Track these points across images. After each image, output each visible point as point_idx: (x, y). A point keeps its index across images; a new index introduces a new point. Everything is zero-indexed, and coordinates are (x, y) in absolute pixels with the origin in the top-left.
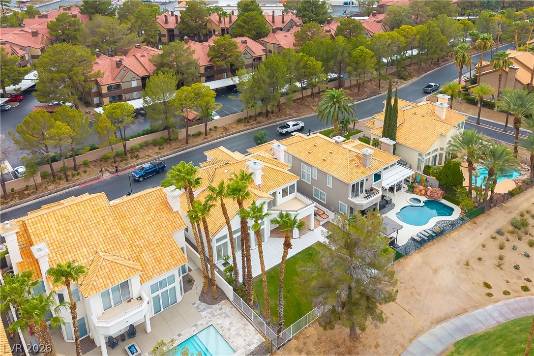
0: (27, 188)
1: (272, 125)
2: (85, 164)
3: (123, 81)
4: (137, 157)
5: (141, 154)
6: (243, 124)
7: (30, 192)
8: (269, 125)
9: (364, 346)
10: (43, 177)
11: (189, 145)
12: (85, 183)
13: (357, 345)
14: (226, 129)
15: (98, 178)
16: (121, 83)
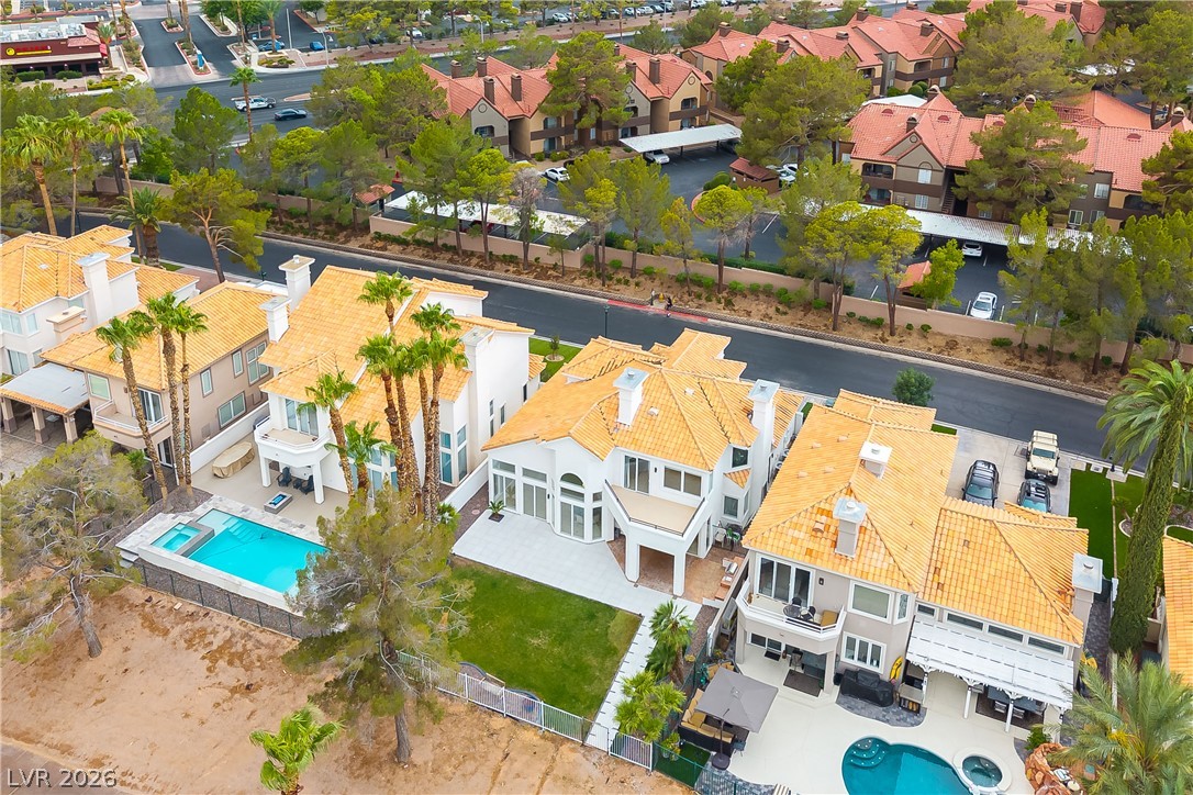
0: (555, 267)
1: (1081, 396)
2: (650, 274)
3: (900, 162)
4: (729, 304)
5: (739, 303)
6: (1006, 357)
7: (555, 274)
8: (1073, 395)
9: (388, 781)
10: (586, 262)
11: (835, 334)
12: (620, 300)
13: (386, 769)
14: (952, 345)
15: (642, 305)
16: (894, 166)
